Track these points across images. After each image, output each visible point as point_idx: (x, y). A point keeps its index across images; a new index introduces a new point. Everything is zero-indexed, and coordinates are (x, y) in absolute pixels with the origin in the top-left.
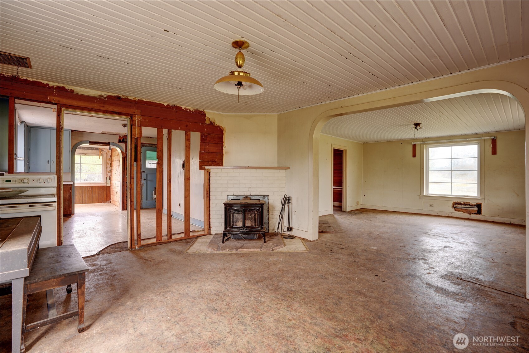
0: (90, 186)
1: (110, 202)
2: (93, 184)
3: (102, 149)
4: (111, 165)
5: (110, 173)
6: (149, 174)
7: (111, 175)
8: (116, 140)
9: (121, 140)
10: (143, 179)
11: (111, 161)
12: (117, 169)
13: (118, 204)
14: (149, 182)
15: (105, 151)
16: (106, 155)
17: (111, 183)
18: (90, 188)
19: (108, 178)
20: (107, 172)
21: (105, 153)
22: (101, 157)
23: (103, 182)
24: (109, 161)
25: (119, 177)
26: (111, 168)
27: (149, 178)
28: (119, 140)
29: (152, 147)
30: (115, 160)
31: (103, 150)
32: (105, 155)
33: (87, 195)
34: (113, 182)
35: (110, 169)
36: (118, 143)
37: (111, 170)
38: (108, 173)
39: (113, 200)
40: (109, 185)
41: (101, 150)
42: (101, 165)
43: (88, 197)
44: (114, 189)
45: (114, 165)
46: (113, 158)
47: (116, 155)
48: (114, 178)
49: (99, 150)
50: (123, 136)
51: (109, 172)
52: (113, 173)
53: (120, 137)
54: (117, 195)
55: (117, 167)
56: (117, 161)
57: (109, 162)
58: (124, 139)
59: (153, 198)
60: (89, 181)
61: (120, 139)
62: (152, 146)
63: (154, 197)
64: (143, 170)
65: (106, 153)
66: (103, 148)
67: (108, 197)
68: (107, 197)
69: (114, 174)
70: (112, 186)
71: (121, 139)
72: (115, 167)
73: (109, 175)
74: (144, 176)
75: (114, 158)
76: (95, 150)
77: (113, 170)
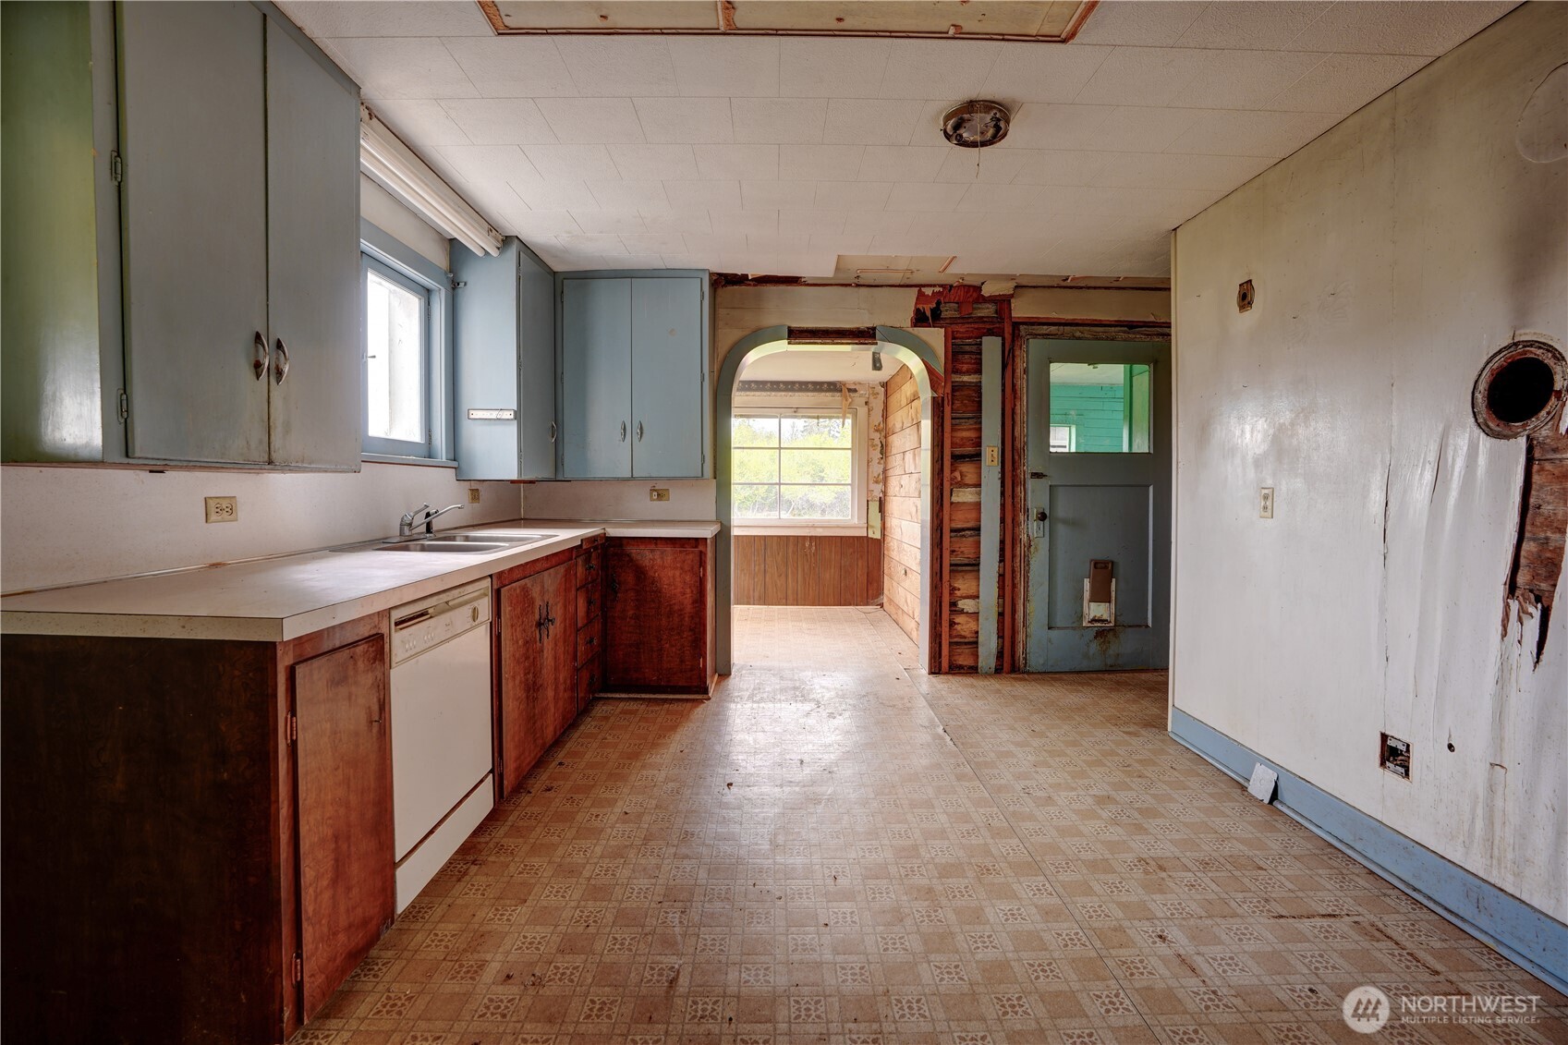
0: (811, 537)
1: (882, 605)
2: (821, 530)
3: (853, 387)
4: (884, 450)
5: (880, 486)
6: (1061, 488)
7: (885, 493)
8: (901, 310)
9: (928, 313)
10: (1034, 513)
11: (883, 434)
12: (910, 467)
13: (910, 625)
14: (1062, 530)
15: (861, 396)
16: (866, 408)
17: (884, 528)
18: (810, 545)
19: (874, 507)
20: (871, 482)
21: (864, 400)
22: (849, 422)
23: (856, 521)
24: (878, 435)
25: (918, 502)
26: (885, 463)
27: (1061, 512)
28: (917, 311)
29: (1079, 338)
30: (898, 426)
31: (855, 391)
32: (862, 411)
33: (800, 569)
34: (893, 522)
35: (882, 466)
36: (910, 330)
37: (885, 471)
38: (873, 486)
39: (891, 600)
40: (878, 536)
41: (850, 390)
42: (850, 452)
43: (804, 579)
44: (894, 554)
45: (894, 451)
46: (891, 419)
47: (904, 402)
48: (894, 505)
49: (841, 391)
50: (937, 289)
51: (877, 482)
52: (893, 483)
53: (921, 294)
54: (907, 584)
55: (909, 456)
56: (907, 430)
57: (876, 436)
58: (938, 303)
59: (1081, 617)
60: (807, 517)
61: (920, 307)
62: (1078, 334)
63: (1086, 610)
64: (1031, 463)
65: (866, 403)
66: (855, 384)
67: (875, 584)
68: (869, 582)
69: (897, 489)
70: (888, 539)
71: (927, 308)
72: (899, 457)
73: (877, 490)
74: (1035, 496)
75: (898, 418)
76: (829, 390)
77: (890, 473)
